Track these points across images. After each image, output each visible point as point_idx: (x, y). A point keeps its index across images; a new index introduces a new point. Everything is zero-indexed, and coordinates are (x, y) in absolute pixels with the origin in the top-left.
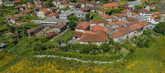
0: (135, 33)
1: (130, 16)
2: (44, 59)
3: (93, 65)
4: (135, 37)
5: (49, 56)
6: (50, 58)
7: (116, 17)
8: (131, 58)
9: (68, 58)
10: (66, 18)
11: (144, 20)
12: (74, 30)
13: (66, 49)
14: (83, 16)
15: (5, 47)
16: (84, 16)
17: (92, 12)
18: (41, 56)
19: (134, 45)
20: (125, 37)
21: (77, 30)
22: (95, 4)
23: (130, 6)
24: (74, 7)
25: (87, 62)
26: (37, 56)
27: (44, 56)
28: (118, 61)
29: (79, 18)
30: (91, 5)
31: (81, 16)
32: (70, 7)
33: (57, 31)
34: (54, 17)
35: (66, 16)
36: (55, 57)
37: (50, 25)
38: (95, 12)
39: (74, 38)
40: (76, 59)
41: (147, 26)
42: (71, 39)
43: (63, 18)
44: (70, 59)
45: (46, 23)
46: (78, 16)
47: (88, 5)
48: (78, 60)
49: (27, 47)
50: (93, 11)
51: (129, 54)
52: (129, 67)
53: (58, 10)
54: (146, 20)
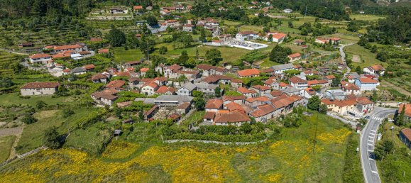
0: (282, 111)
1: (277, 88)
2: (177, 144)
3: (235, 146)
4: (282, 116)
5: (182, 141)
6: (183, 143)
7: (258, 91)
8: (275, 138)
9: (205, 142)
10: (187, 94)
11: (296, 93)
12: (203, 110)
13: (201, 131)
14: (211, 90)
15: (121, 133)
16: (213, 90)
17: (221, 84)
18: (173, 141)
19: (280, 125)
20: (269, 117)
21: (207, 110)
22: (224, 71)
23: (276, 72)
24: (193, 77)
25: (227, 144)
26: (168, 141)
27: (176, 141)
28: (261, 141)
29: (204, 93)
30: (218, 73)
31: (208, 90)
32: (187, 76)
33: (180, 112)
34: (169, 92)
35: (188, 91)
36: (189, 141)
37: (168, 105)
38: (227, 83)
39: (205, 120)
40: (214, 142)
41: (298, 102)
42: (201, 121)
43: (183, 94)
44: (208, 142)
45: (161, 103)
46: (204, 91)
47: (213, 72)
48: (217, 143)
49: (149, 133)
50: (223, 82)
51: (274, 134)
52: (273, 146)
53: (170, 82)
54: (298, 93)
